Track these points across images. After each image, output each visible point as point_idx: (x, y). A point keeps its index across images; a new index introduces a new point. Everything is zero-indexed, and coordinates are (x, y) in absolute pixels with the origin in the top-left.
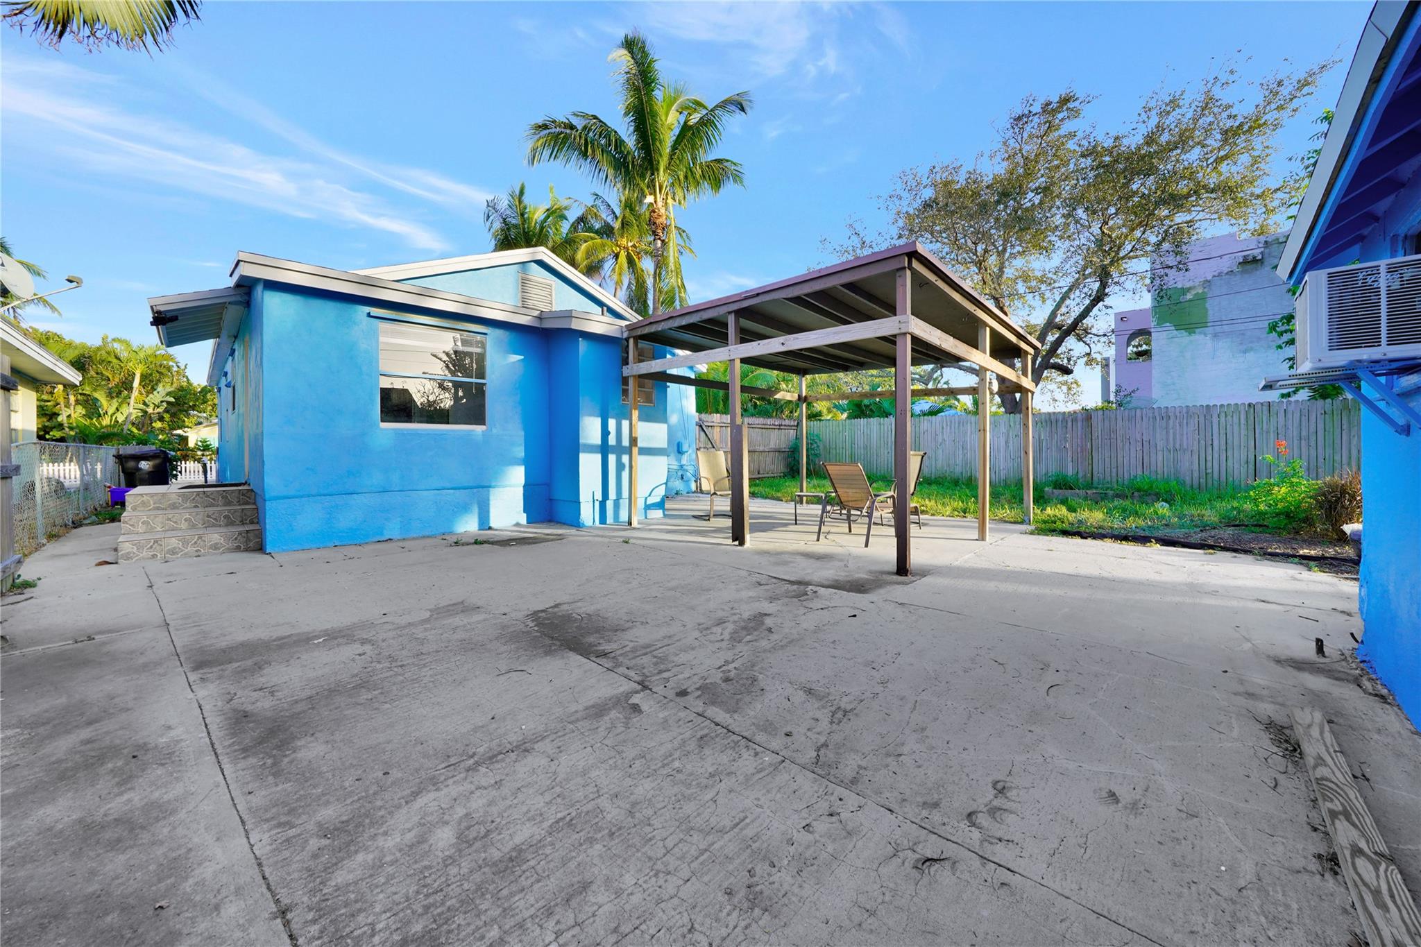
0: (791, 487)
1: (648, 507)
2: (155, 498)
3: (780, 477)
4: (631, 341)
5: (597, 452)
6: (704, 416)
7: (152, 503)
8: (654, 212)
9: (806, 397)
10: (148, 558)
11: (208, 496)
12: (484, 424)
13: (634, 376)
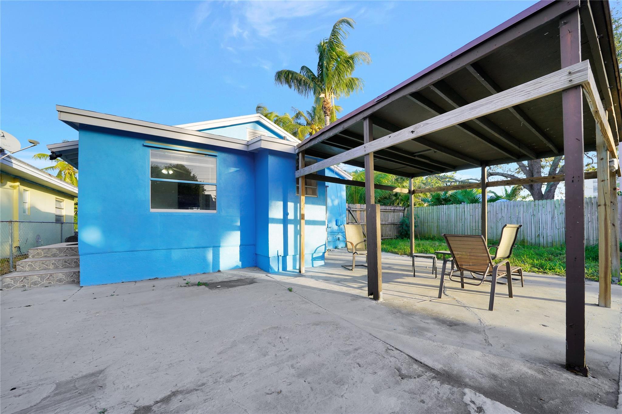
0: (403, 245)
1: (314, 259)
2: (44, 251)
3: (394, 238)
4: (300, 155)
5: (280, 223)
6: (351, 205)
7: (43, 253)
8: (325, 101)
9: (414, 191)
10: (20, 287)
11: (72, 250)
12: (216, 210)
13: (302, 177)
